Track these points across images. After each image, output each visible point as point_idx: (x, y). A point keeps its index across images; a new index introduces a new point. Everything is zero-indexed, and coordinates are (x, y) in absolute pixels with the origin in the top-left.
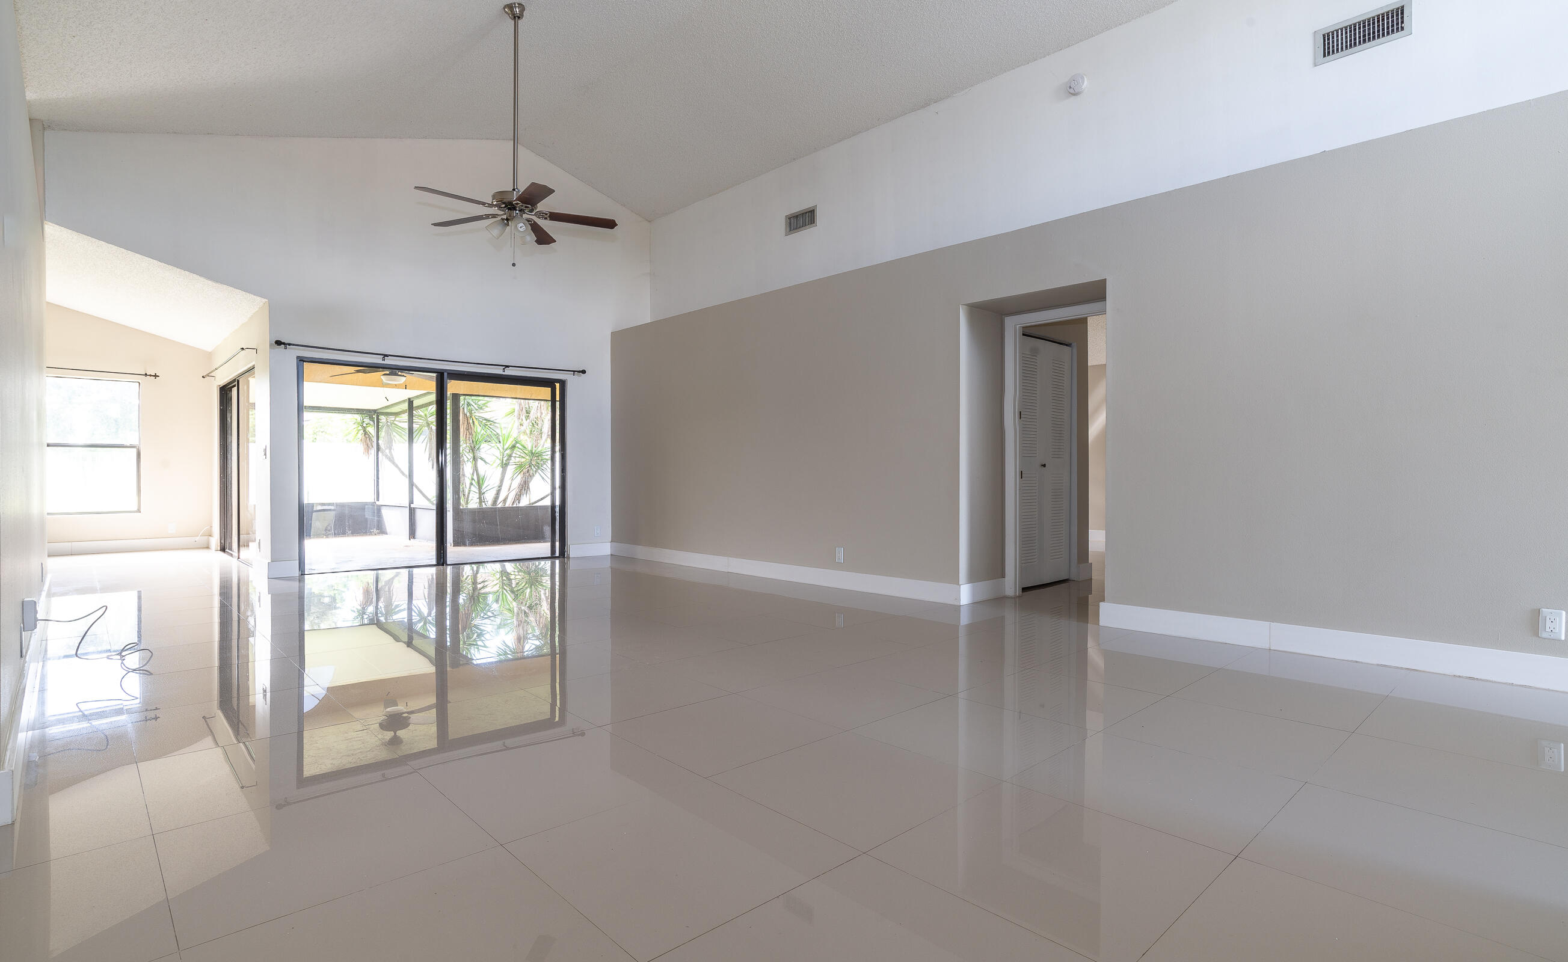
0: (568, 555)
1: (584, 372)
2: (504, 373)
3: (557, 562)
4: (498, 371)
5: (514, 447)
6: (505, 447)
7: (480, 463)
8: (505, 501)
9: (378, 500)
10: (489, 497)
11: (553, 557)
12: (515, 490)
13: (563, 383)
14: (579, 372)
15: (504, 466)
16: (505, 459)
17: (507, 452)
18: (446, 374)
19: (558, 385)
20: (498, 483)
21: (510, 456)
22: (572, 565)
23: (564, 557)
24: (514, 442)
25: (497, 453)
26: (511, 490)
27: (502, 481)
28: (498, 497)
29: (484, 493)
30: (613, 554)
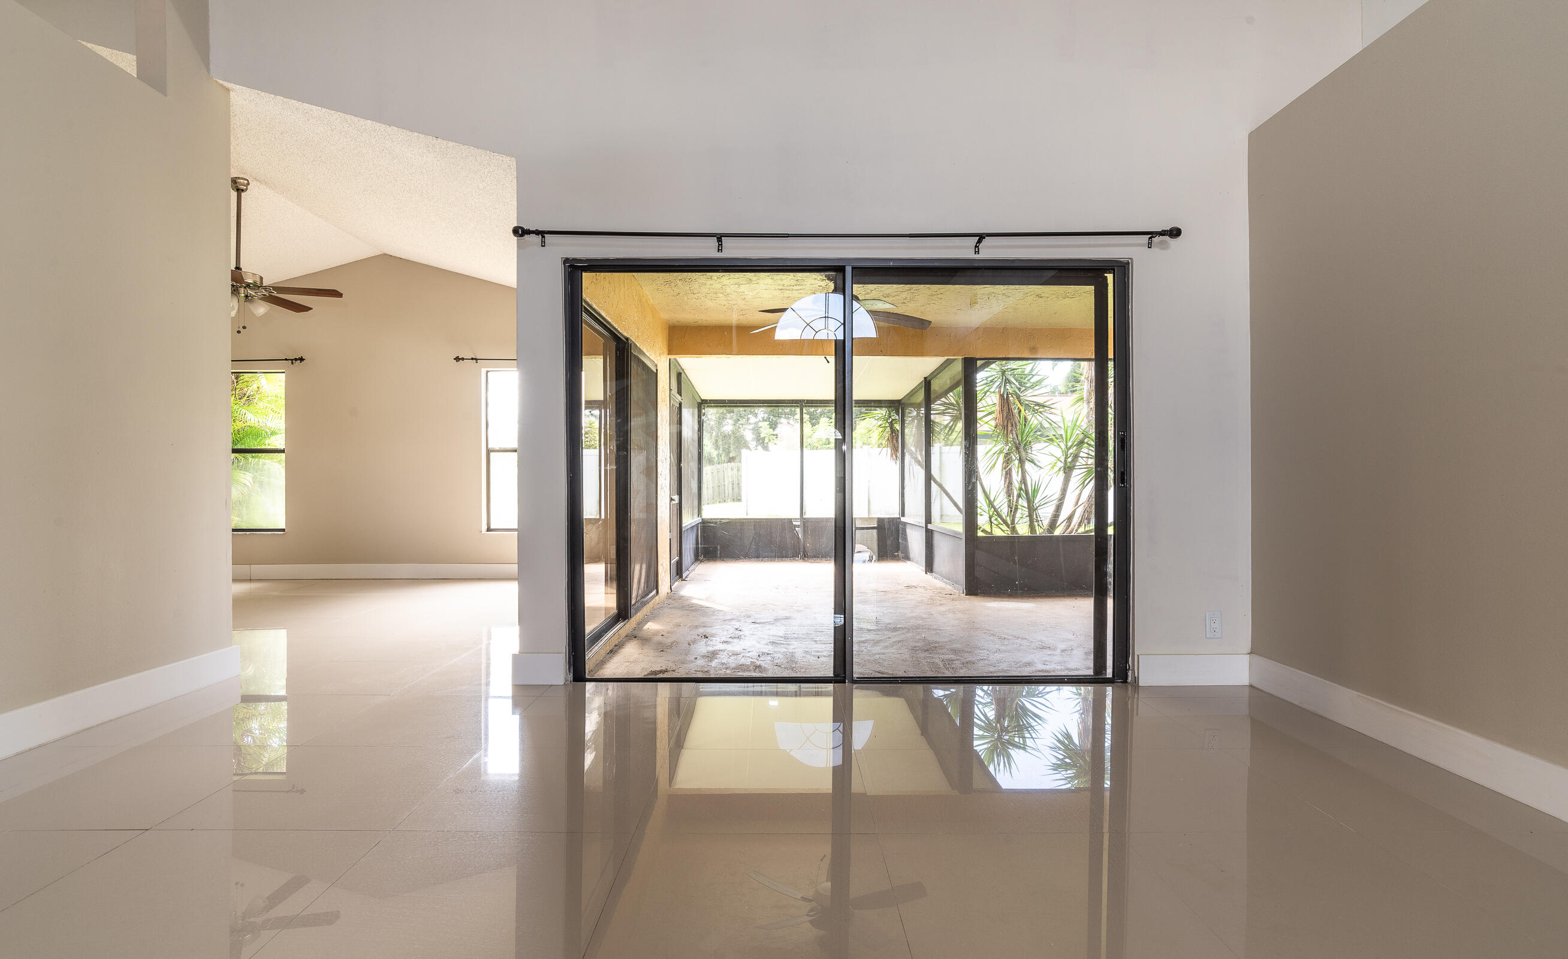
0: (1136, 680)
1: (1175, 233)
2: (977, 256)
3: (1109, 690)
4: (962, 251)
5: (1082, 442)
6: (1069, 444)
7: (1028, 466)
8: (1070, 518)
9: (903, 515)
10: (1045, 514)
11: (1097, 679)
12: (1083, 505)
13: (1122, 269)
14: (1163, 233)
15: (1068, 470)
16: (1069, 460)
17: (1071, 451)
18: (849, 270)
19: (1110, 277)
20: (1057, 495)
21: (1076, 457)
22: (1144, 710)
23: (1125, 681)
24: (1081, 436)
25: (1059, 453)
26: (1079, 504)
27: (1064, 491)
28: (1059, 515)
29: (1036, 509)
30: (1255, 685)
